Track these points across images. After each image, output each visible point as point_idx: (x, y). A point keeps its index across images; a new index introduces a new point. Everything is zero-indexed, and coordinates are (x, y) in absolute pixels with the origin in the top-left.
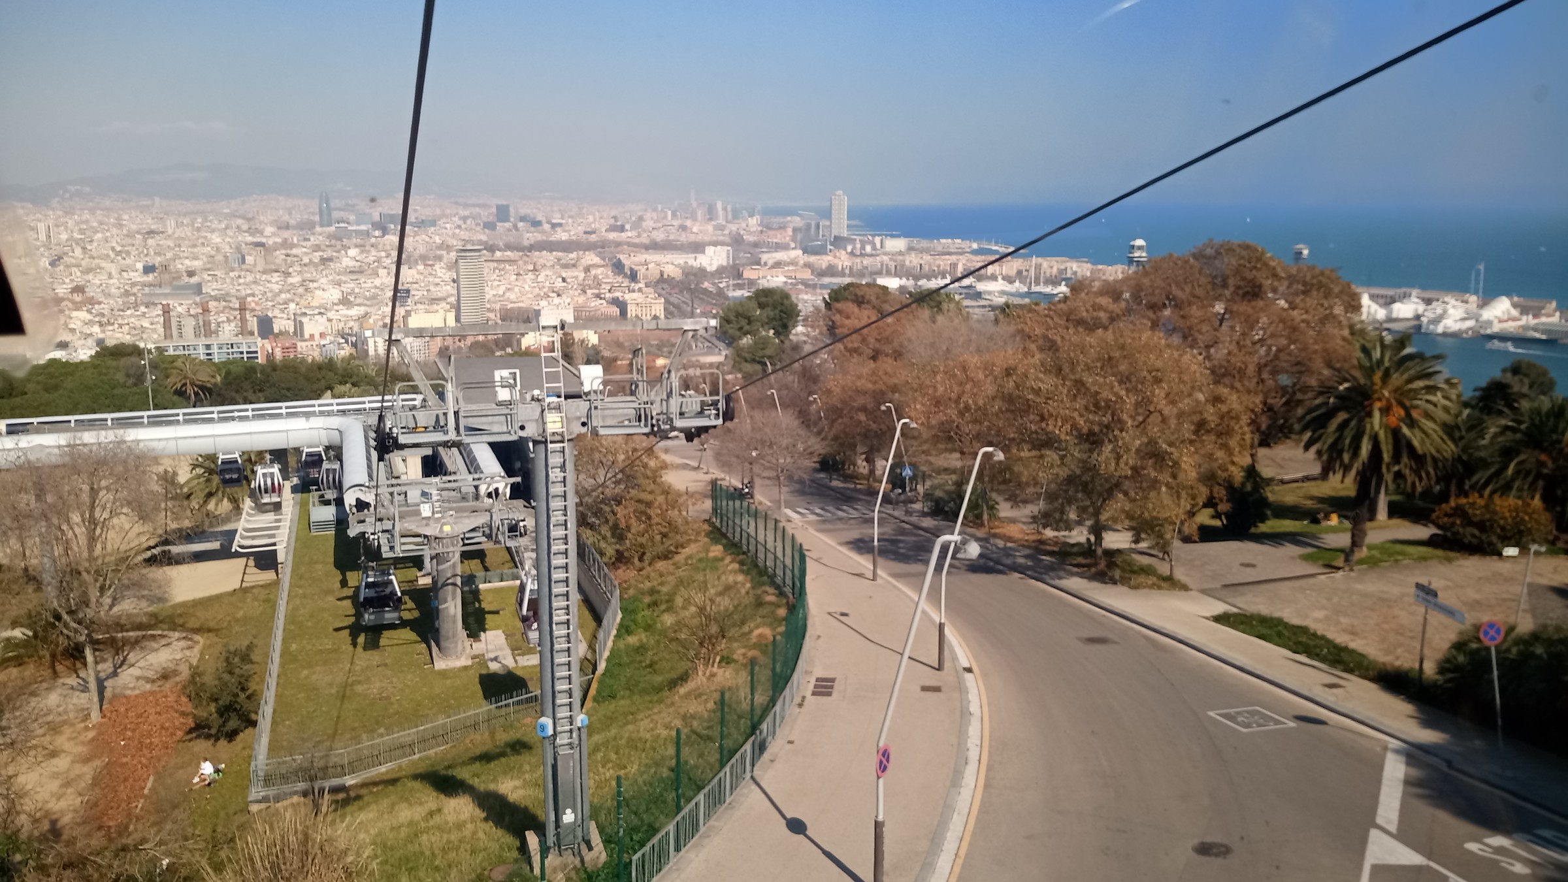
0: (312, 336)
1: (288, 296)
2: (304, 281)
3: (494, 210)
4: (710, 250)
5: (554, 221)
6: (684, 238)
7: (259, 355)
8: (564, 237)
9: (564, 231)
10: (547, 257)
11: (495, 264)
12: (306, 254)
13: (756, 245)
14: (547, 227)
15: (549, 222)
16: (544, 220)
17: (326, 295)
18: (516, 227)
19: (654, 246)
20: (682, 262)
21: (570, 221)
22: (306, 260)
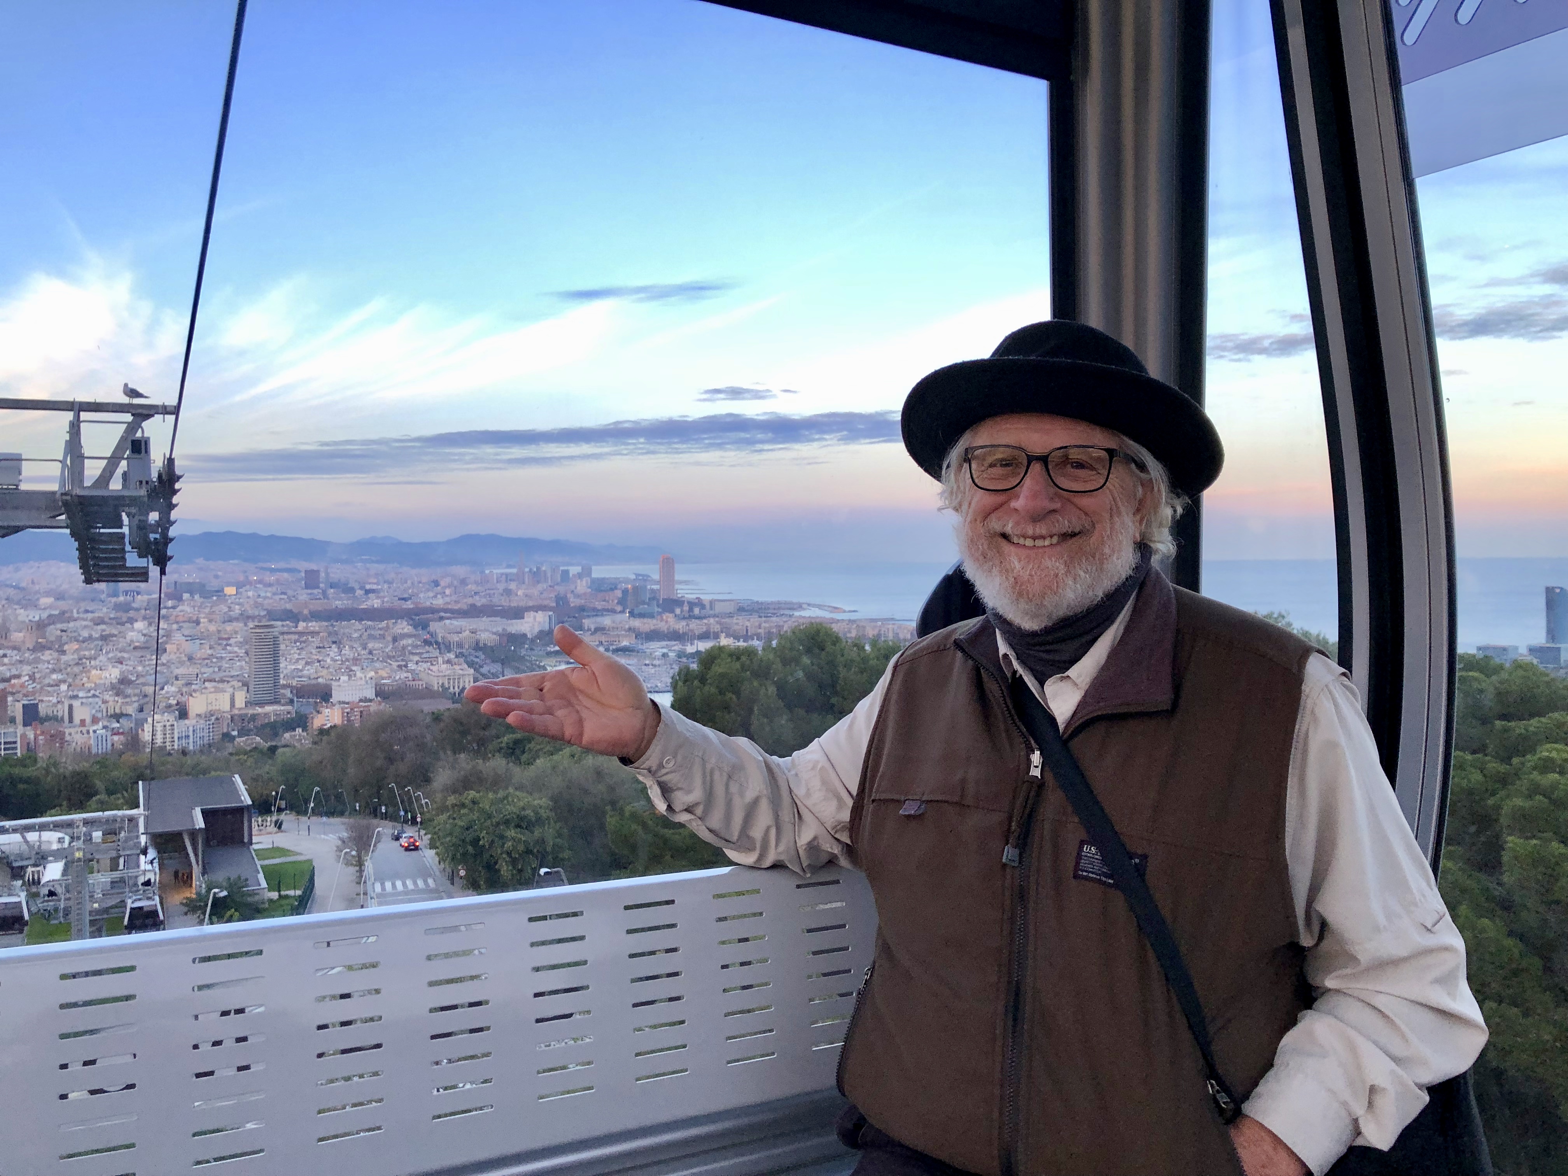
0: (83, 722)
1: (60, 677)
2: (80, 659)
3: (303, 575)
4: (530, 617)
5: (368, 587)
6: (504, 602)
7: (19, 745)
8: (376, 603)
9: (378, 598)
10: (355, 628)
11: (296, 637)
12: (86, 627)
13: (582, 609)
14: (359, 592)
15: (362, 588)
16: (357, 586)
17: (105, 674)
18: (324, 592)
19: (473, 612)
20: (500, 629)
21: (386, 586)
22: (85, 634)
